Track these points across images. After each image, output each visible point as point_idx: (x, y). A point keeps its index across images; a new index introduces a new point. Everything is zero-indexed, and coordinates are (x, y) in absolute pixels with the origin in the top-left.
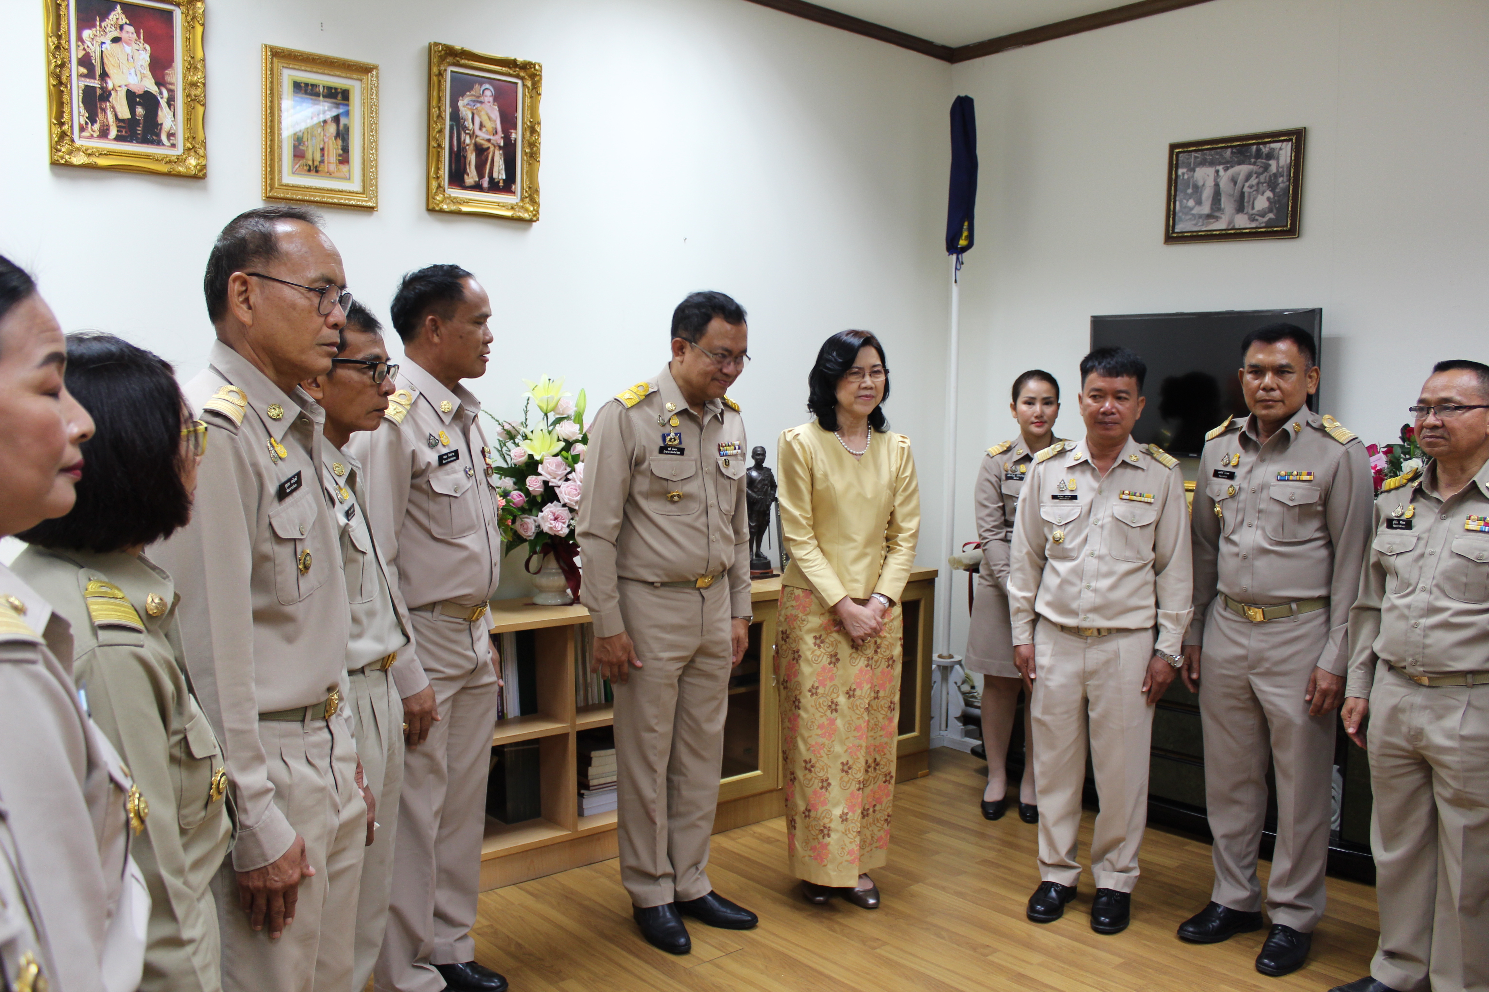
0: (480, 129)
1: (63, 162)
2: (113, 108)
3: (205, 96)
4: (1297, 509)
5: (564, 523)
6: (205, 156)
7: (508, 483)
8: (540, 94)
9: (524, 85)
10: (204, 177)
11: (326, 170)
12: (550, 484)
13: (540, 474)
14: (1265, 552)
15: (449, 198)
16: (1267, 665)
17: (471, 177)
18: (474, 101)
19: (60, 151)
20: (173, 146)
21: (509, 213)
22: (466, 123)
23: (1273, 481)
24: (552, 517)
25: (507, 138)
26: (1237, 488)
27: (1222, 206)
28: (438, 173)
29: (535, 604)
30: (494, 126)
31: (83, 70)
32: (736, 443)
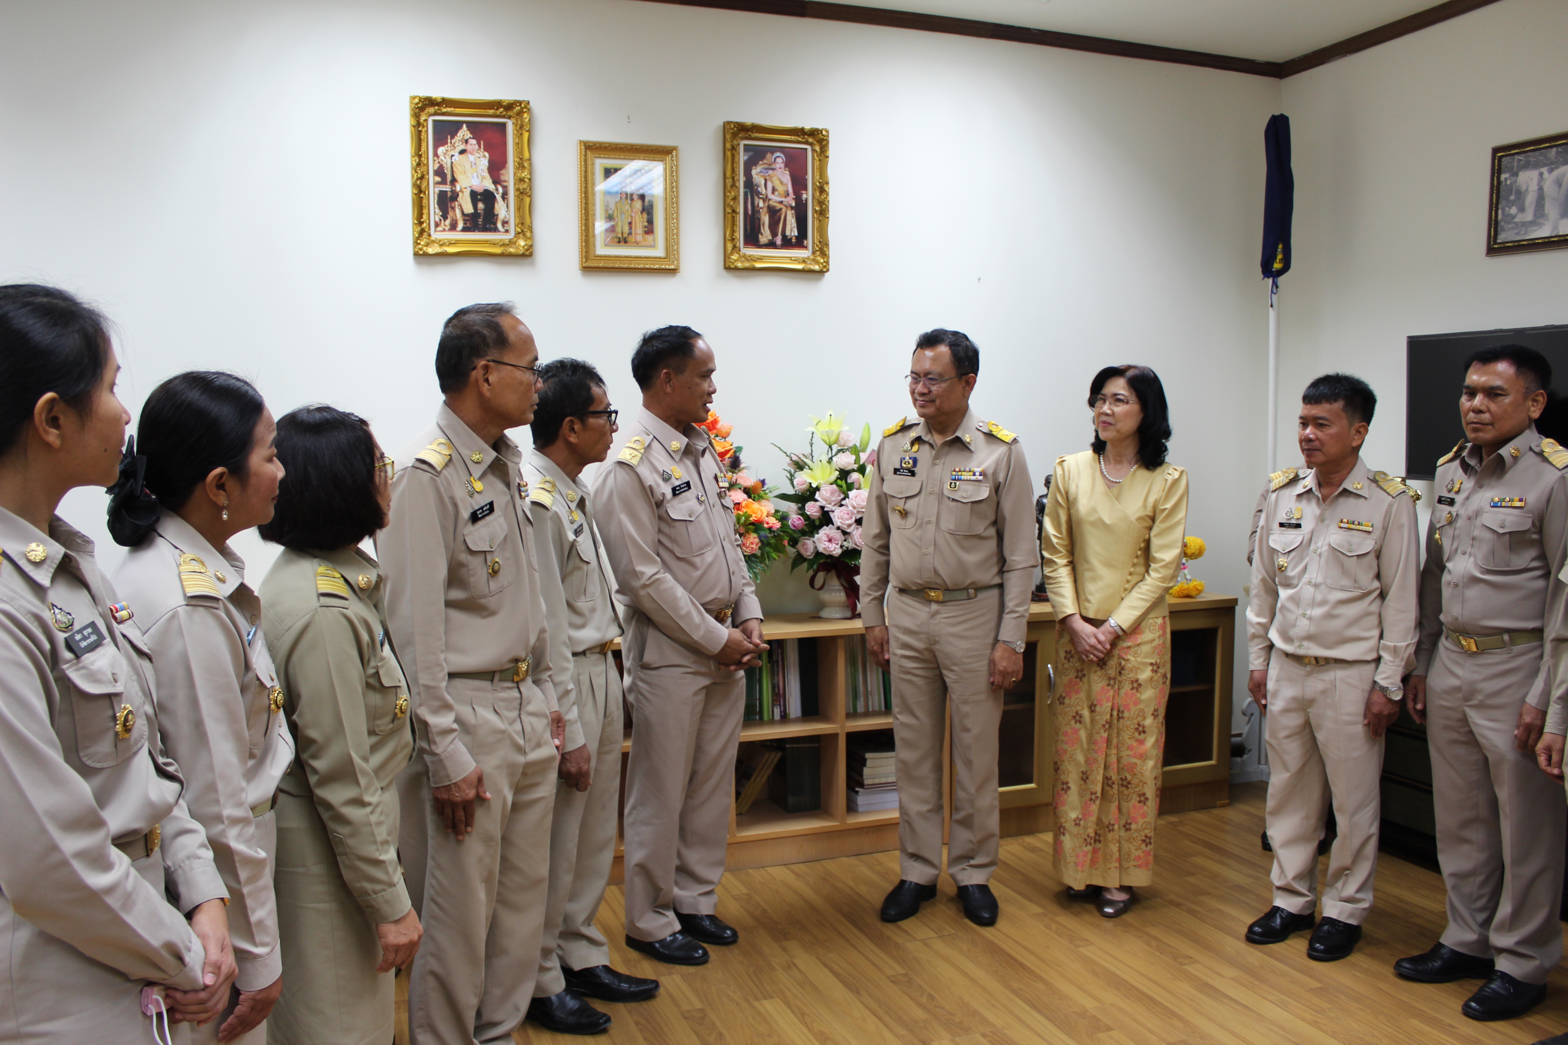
0: (773, 193)
1: (421, 252)
2: (460, 205)
3: (530, 189)
4: (1508, 536)
5: (837, 544)
6: (531, 238)
7: (791, 508)
8: (827, 157)
9: (813, 150)
10: (531, 255)
11: (634, 241)
12: (826, 509)
13: (816, 501)
14: (1475, 580)
15: (744, 256)
16: (1480, 697)
17: (765, 236)
18: (766, 169)
19: (420, 244)
20: (507, 231)
21: (800, 267)
22: (759, 189)
23: (1488, 508)
24: (826, 539)
26: (1454, 514)
27: (1546, 211)
28: (733, 235)
29: (820, 618)
30: (786, 189)
31: (438, 179)
32: (978, 470)
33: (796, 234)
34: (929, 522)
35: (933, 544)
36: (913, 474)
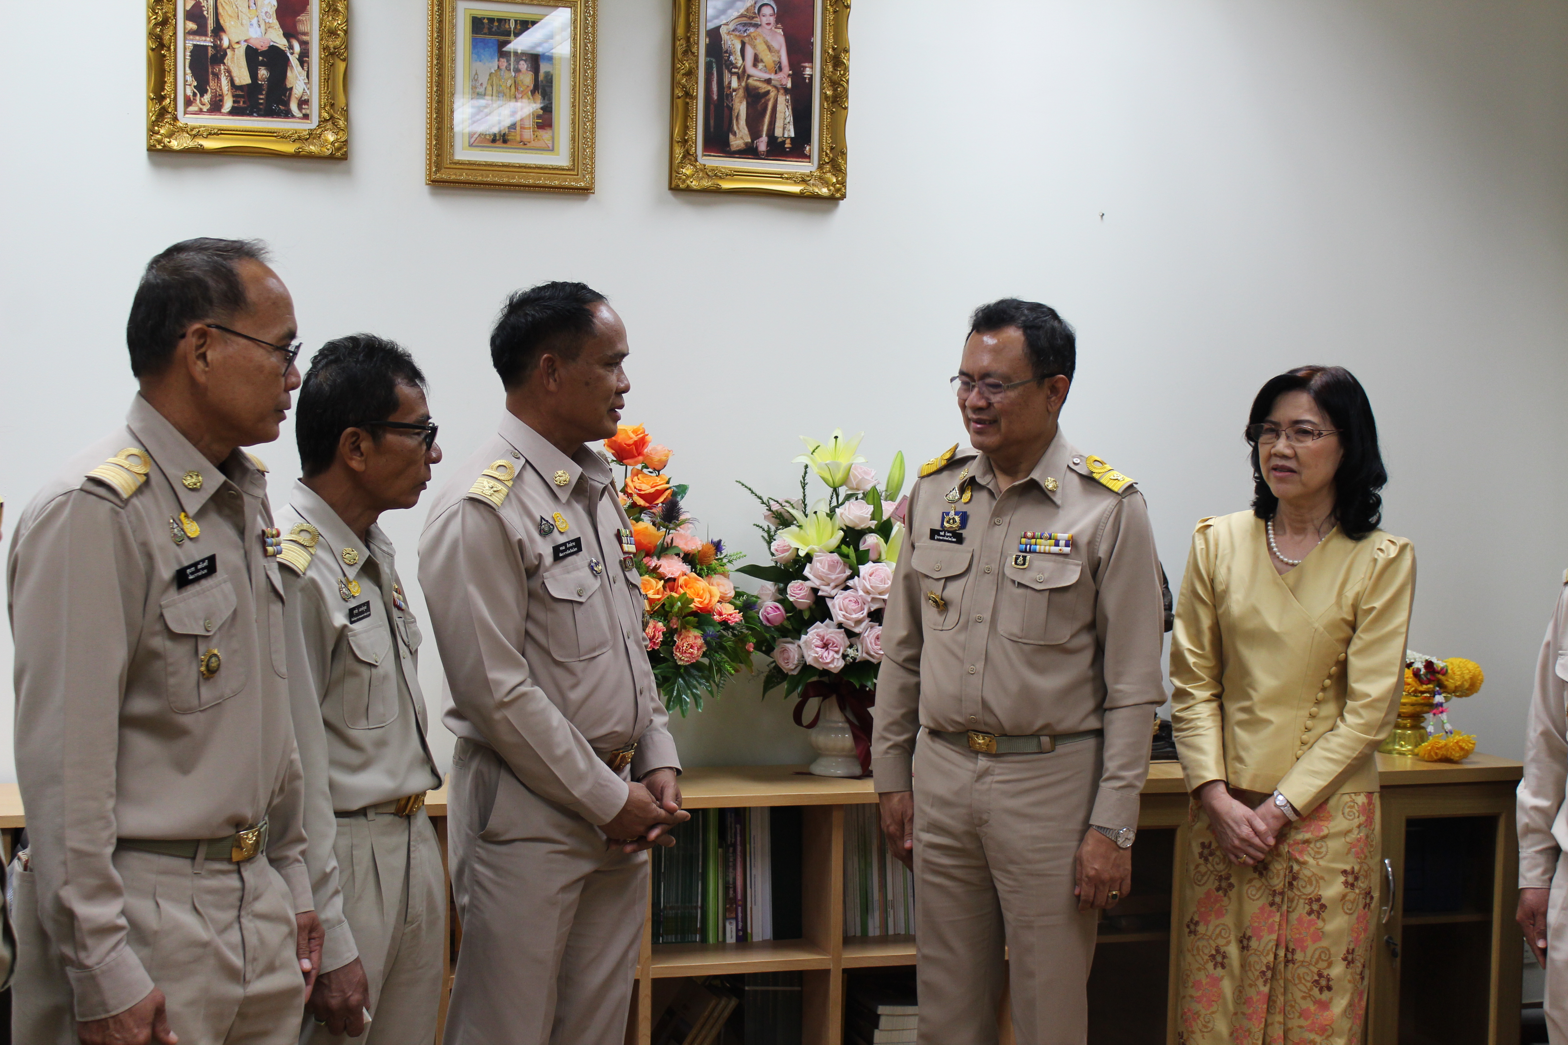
0: (755, 65)
1: (159, 147)
2: (229, 71)
3: (346, 48)
5: (837, 652)
6: (347, 129)
7: (770, 589)
10: (345, 157)
11: (518, 138)
12: (820, 593)
13: (806, 579)
15: (704, 169)
17: (740, 137)
19: (158, 133)
20: (306, 117)
21: (796, 189)
24: (820, 643)
25: (797, 75)
28: (686, 134)
29: (811, 774)
30: (777, 59)
31: (192, 26)
32: (1063, 536)
33: (793, 135)
34: (979, 621)
35: (984, 657)
36: (959, 539)
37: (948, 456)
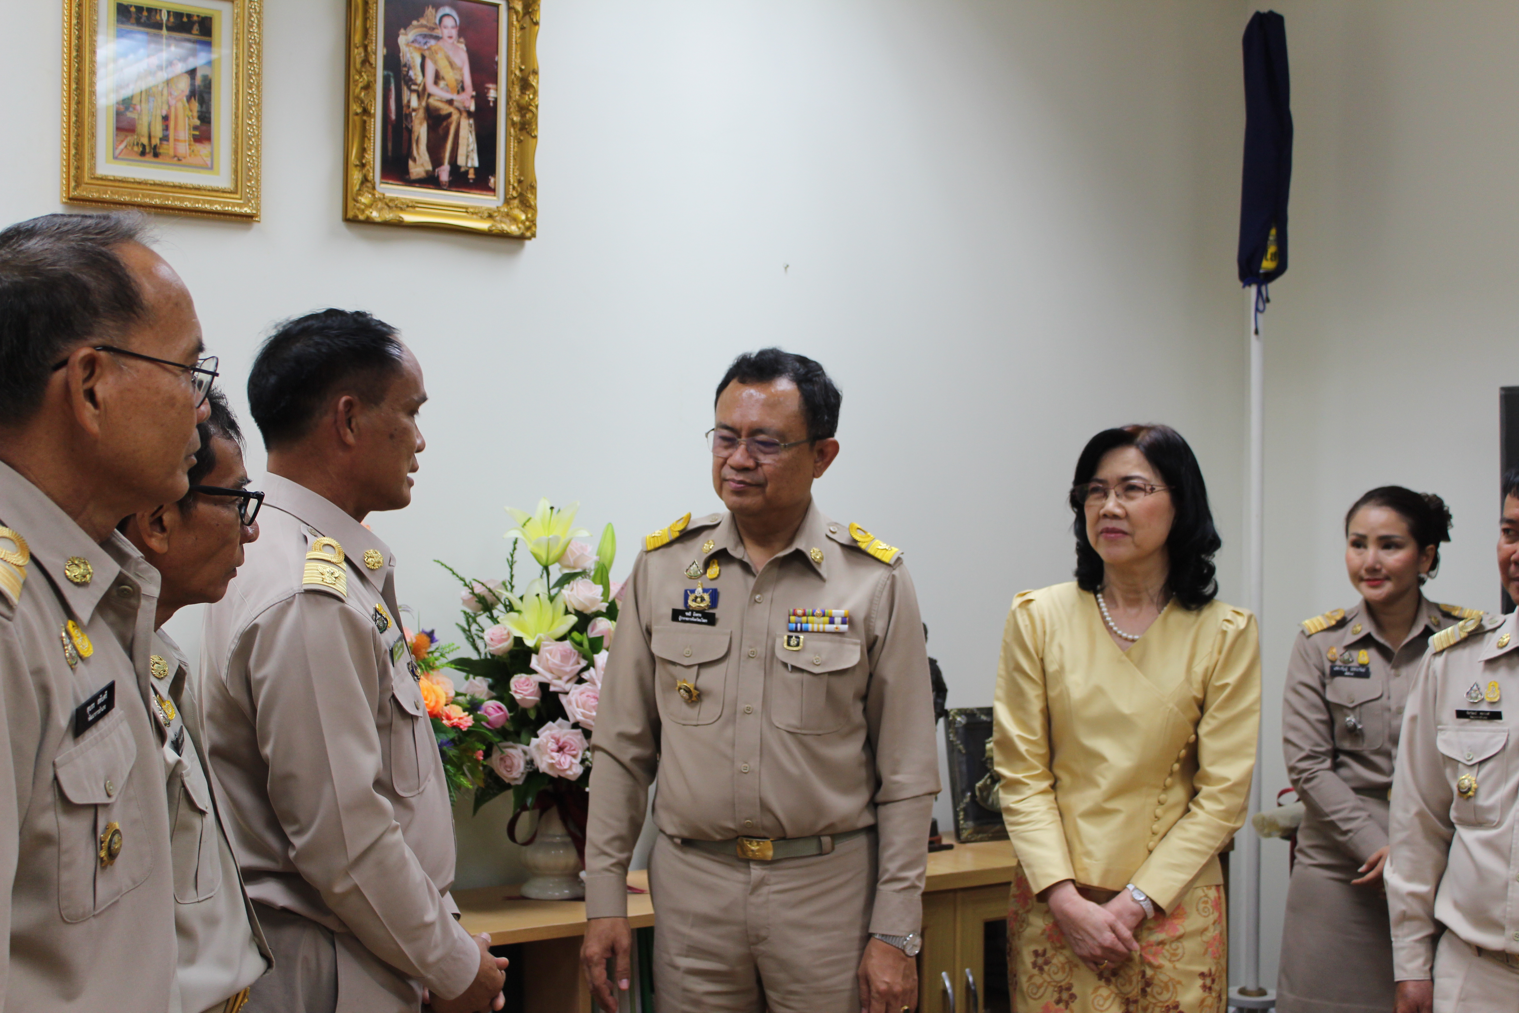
0: (436, 83)
5: (574, 756)
7: (480, 686)
8: (536, 23)
9: (510, 9)
11: (172, 152)
12: (552, 689)
13: (534, 672)
15: (383, 199)
17: (421, 163)
18: (425, 36)
21: (483, 225)
22: (411, 73)
24: (555, 747)
25: (481, 97)
28: (363, 157)
30: (459, 77)
32: (839, 613)
33: (476, 164)
34: (748, 712)
35: (758, 753)
36: (711, 620)
37: (681, 527)
